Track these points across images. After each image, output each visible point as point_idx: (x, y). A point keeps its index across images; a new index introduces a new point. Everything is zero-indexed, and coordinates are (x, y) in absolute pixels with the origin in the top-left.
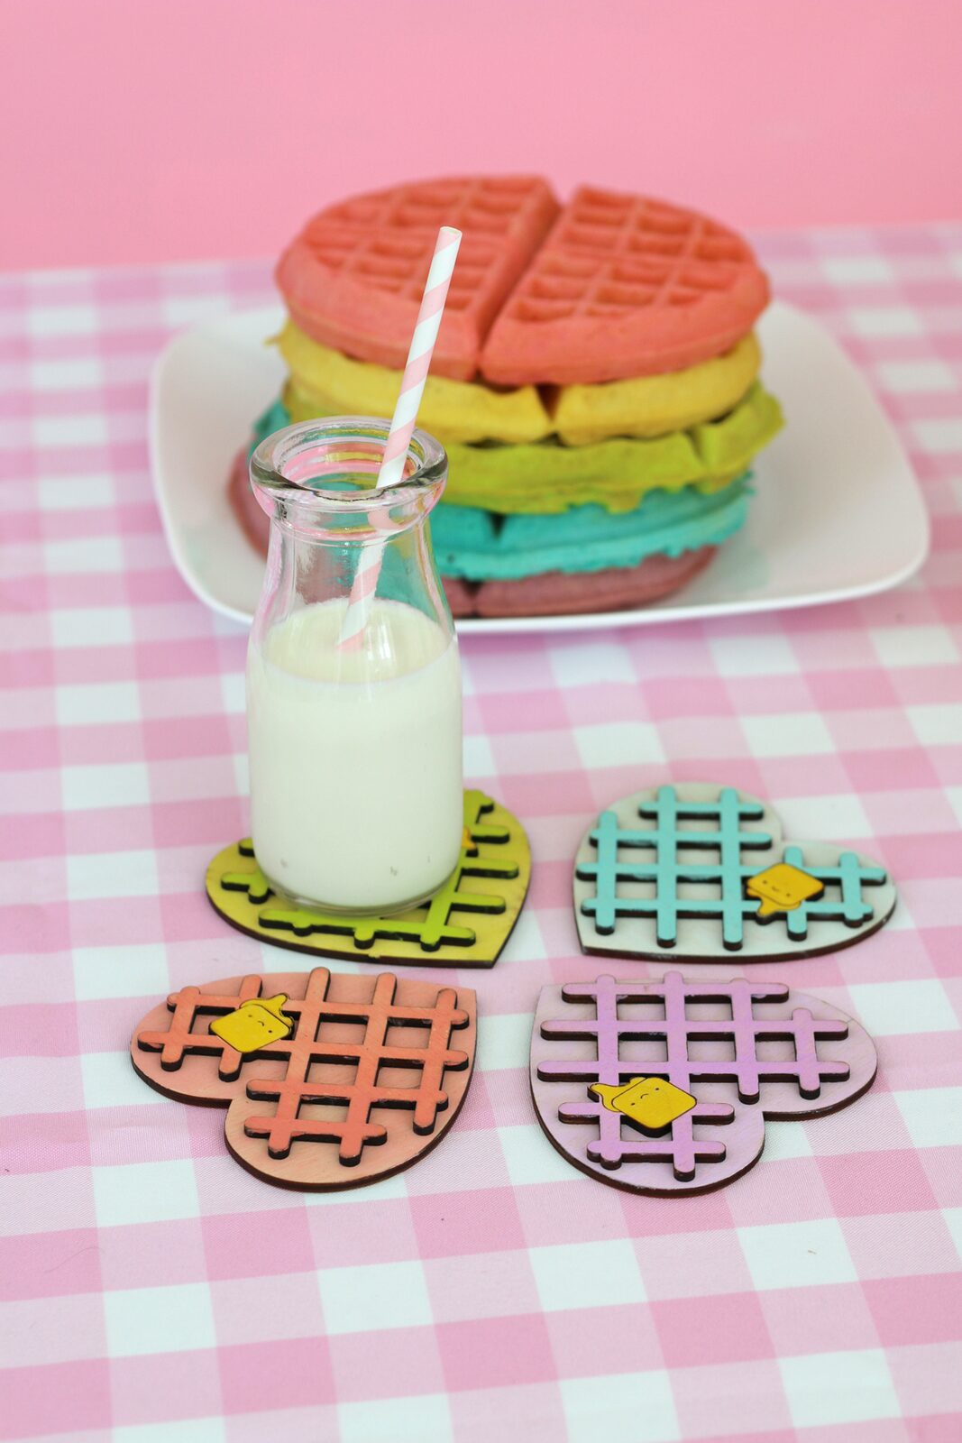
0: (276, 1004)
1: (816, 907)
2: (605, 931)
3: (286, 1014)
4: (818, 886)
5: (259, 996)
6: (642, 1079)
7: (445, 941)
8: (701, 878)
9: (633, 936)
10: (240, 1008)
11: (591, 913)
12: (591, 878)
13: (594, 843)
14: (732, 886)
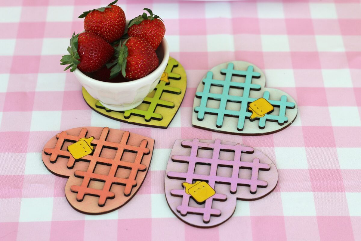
0: (90, 140)
1: (269, 117)
2: (200, 120)
3: (92, 145)
4: (271, 108)
5: (85, 137)
6: (199, 182)
7: (152, 118)
8: (235, 101)
9: (209, 122)
10: (78, 141)
11: (197, 112)
12: (200, 97)
13: (204, 83)
14: (244, 105)
